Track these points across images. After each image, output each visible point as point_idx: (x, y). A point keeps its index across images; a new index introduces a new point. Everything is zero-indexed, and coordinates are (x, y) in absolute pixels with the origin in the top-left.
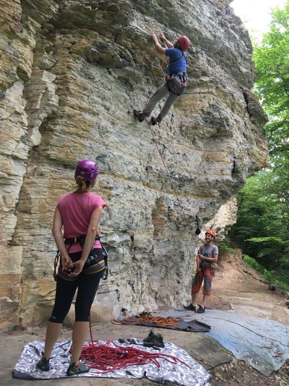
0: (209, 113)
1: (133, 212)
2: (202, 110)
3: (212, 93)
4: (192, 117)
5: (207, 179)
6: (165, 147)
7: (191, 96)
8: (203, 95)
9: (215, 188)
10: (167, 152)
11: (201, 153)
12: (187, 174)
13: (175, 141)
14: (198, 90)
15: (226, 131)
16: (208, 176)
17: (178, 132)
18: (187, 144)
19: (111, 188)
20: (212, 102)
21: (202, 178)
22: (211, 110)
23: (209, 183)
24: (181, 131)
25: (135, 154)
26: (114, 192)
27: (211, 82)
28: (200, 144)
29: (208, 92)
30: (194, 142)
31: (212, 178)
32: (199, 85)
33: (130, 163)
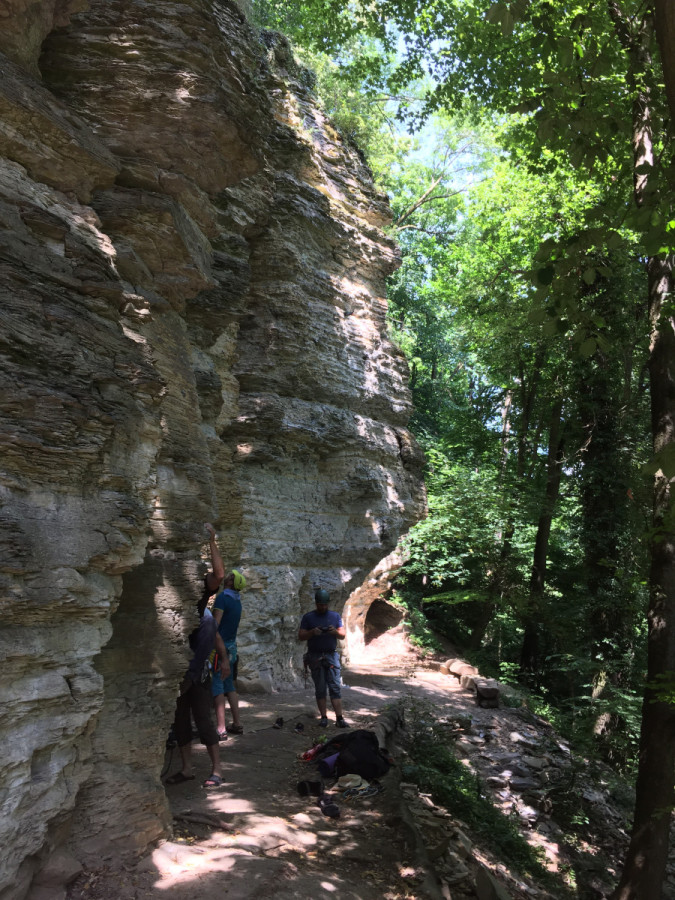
0: (355, 478)
1: (283, 595)
2: (349, 476)
3: (358, 455)
4: (338, 484)
5: (354, 547)
6: (310, 522)
7: (337, 460)
8: (349, 459)
9: (362, 556)
10: (313, 527)
11: (347, 518)
12: (333, 546)
13: (320, 510)
14: (344, 453)
15: (374, 494)
16: (355, 544)
17: (323, 500)
18: (332, 511)
19: (267, 578)
20: (359, 466)
21: (349, 546)
22: (357, 475)
23: (356, 551)
24: (327, 499)
25: (284, 537)
26: (269, 581)
27: (357, 444)
28: (347, 508)
29: (355, 455)
30: (340, 507)
31: (359, 546)
32: (344, 448)
33: (280, 547)
